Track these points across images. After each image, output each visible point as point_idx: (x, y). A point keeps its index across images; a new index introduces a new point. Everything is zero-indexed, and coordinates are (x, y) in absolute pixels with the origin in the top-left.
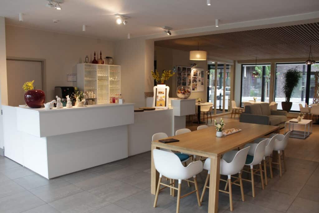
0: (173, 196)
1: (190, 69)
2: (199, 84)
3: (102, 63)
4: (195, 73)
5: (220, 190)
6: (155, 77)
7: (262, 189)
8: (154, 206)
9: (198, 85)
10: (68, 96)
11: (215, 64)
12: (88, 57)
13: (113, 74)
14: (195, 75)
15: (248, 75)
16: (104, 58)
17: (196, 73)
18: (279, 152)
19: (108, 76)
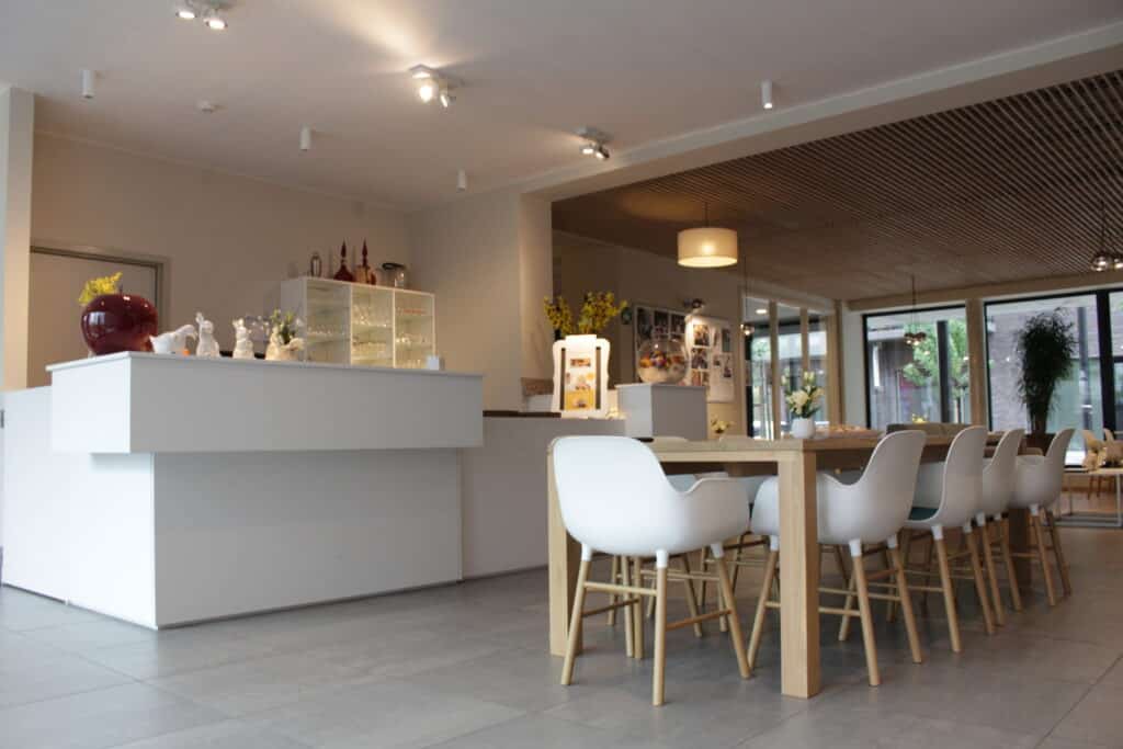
0: (638, 655)
1: (683, 318)
2: (715, 374)
3: (368, 282)
4: (699, 334)
5: (822, 610)
6: (559, 321)
7: (986, 634)
8: (564, 681)
9: (711, 379)
10: (241, 322)
11: (767, 317)
12: (322, 258)
13: (406, 325)
14: (701, 340)
15: (887, 378)
16: (377, 269)
17: (705, 334)
18: (1035, 511)
19: (391, 329)
